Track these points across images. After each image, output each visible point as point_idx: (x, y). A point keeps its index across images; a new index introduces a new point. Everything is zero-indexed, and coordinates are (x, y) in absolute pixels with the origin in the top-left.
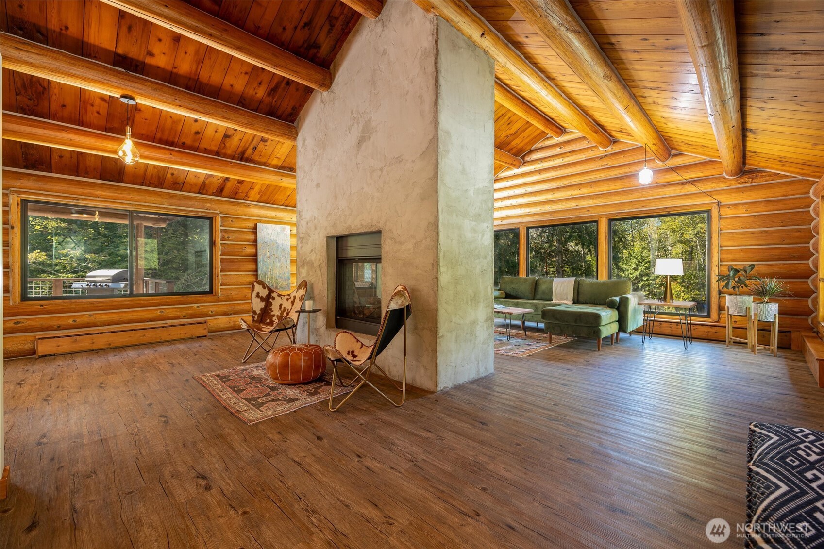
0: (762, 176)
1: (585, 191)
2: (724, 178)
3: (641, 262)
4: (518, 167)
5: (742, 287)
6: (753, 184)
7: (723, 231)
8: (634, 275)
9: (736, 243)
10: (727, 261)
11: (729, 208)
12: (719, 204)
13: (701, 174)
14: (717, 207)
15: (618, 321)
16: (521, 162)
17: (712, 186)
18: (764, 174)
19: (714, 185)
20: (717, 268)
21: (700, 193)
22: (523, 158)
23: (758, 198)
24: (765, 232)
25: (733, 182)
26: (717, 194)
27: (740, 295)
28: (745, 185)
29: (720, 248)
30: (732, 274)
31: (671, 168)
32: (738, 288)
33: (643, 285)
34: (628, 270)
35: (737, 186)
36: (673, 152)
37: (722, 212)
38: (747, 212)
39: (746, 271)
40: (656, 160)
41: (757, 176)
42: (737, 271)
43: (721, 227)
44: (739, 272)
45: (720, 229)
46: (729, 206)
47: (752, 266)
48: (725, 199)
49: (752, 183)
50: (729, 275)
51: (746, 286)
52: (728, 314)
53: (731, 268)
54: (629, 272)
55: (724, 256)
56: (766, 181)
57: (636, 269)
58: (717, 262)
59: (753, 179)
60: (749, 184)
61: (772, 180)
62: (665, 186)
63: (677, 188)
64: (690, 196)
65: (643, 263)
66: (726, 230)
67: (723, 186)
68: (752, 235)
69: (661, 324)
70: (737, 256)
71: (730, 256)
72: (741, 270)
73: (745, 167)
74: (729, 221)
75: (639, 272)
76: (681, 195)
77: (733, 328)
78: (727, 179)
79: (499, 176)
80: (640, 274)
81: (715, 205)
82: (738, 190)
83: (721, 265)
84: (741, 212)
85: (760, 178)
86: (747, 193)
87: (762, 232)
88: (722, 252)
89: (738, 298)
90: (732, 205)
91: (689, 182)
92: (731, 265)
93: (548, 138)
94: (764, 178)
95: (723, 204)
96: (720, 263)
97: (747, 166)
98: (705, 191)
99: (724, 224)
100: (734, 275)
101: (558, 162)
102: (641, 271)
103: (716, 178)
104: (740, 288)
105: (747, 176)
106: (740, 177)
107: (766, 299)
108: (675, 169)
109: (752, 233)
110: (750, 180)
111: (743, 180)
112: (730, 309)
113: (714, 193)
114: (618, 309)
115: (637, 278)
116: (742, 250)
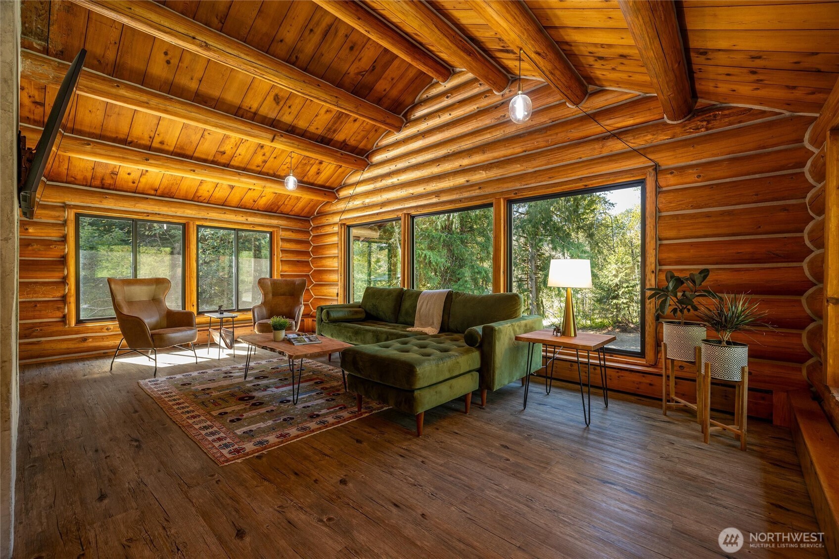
0: (725, 116)
1: (477, 158)
2: (665, 124)
3: (622, 269)
4: (399, 129)
5: (689, 310)
6: (710, 132)
7: (664, 214)
8: (614, 281)
9: (683, 233)
10: (669, 265)
11: (672, 173)
12: (657, 169)
13: (630, 122)
14: (653, 173)
15: (478, 370)
16: (403, 122)
17: (647, 138)
18: (726, 112)
19: (649, 137)
20: (653, 275)
21: (630, 152)
22: (405, 116)
23: (717, 155)
24: (730, 213)
25: (678, 130)
26: (653, 152)
27: (686, 324)
28: (697, 135)
29: (658, 242)
30: (671, 285)
31: (588, 115)
32: (681, 311)
33: (623, 292)
34: (608, 277)
35: (684, 137)
36: (591, 88)
37: (662, 182)
38: (699, 180)
39: (694, 282)
40: (567, 104)
41: (715, 116)
42: (679, 282)
43: (660, 206)
44: (682, 283)
45: (658, 210)
46: (671, 171)
47: (705, 273)
48: (667, 160)
49: (707, 129)
50: (667, 288)
51: (696, 309)
52: (666, 359)
53: (671, 276)
54: (609, 278)
55: (664, 255)
56: (730, 124)
57: (616, 276)
58: (653, 266)
59: (708, 122)
60: (703, 132)
61: (740, 122)
62: (579, 143)
63: (596, 146)
64: (614, 158)
65: (624, 269)
66: (667, 211)
67: (662, 138)
68: (707, 220)
69: (572, 366)
70: (685, 254)
71: (673, 256)
72: (687, 279)
73: (696, 102)
74: (670, 197)
75: (619, 279)
76: (602, 157)
77: (676, 378)
78: (669, 124)
79: (379, 144)
80: (620, 281)
81: (650, 169)
82: (686, 143)
83: (660, 270)
84: (691, 180)
85: (720, 120)
86: (699, 147)
87: (723, 213)
88: (662, 248)
89: (682, 330)
90: (676, 169)
91: (614, 135)
92: (670, 271)
93: (433, 84)
94: (727, 120)
95: (663, 168)
96: (658, 267)
97: (699, 100)
98: (636, 148)
99: (664, 201)
100: (675, 288)
101: (446, 118)
102: (622, 277)
103: (653, 125)
104: (685, 311)
105: (699, 118)
106: (689, 120)
107: (727, 336)
108: (593, 117)
109: (708, 215)
110: (705, 123)
111: (693, 125)
112: (668, 349)
113: (649, 150)
114: (480, 348)
115: (617, 285)
116: (691, 244)
